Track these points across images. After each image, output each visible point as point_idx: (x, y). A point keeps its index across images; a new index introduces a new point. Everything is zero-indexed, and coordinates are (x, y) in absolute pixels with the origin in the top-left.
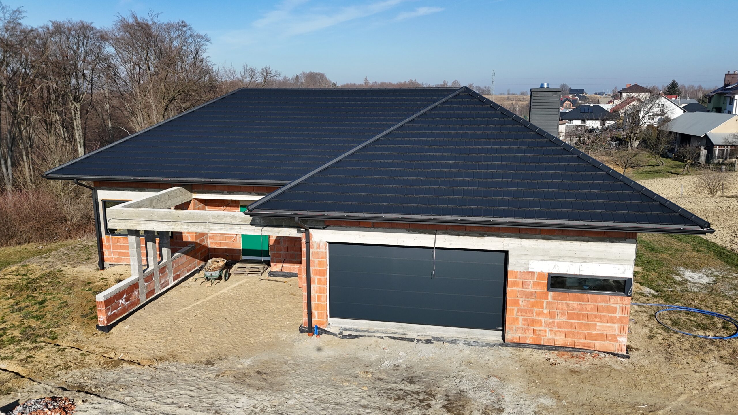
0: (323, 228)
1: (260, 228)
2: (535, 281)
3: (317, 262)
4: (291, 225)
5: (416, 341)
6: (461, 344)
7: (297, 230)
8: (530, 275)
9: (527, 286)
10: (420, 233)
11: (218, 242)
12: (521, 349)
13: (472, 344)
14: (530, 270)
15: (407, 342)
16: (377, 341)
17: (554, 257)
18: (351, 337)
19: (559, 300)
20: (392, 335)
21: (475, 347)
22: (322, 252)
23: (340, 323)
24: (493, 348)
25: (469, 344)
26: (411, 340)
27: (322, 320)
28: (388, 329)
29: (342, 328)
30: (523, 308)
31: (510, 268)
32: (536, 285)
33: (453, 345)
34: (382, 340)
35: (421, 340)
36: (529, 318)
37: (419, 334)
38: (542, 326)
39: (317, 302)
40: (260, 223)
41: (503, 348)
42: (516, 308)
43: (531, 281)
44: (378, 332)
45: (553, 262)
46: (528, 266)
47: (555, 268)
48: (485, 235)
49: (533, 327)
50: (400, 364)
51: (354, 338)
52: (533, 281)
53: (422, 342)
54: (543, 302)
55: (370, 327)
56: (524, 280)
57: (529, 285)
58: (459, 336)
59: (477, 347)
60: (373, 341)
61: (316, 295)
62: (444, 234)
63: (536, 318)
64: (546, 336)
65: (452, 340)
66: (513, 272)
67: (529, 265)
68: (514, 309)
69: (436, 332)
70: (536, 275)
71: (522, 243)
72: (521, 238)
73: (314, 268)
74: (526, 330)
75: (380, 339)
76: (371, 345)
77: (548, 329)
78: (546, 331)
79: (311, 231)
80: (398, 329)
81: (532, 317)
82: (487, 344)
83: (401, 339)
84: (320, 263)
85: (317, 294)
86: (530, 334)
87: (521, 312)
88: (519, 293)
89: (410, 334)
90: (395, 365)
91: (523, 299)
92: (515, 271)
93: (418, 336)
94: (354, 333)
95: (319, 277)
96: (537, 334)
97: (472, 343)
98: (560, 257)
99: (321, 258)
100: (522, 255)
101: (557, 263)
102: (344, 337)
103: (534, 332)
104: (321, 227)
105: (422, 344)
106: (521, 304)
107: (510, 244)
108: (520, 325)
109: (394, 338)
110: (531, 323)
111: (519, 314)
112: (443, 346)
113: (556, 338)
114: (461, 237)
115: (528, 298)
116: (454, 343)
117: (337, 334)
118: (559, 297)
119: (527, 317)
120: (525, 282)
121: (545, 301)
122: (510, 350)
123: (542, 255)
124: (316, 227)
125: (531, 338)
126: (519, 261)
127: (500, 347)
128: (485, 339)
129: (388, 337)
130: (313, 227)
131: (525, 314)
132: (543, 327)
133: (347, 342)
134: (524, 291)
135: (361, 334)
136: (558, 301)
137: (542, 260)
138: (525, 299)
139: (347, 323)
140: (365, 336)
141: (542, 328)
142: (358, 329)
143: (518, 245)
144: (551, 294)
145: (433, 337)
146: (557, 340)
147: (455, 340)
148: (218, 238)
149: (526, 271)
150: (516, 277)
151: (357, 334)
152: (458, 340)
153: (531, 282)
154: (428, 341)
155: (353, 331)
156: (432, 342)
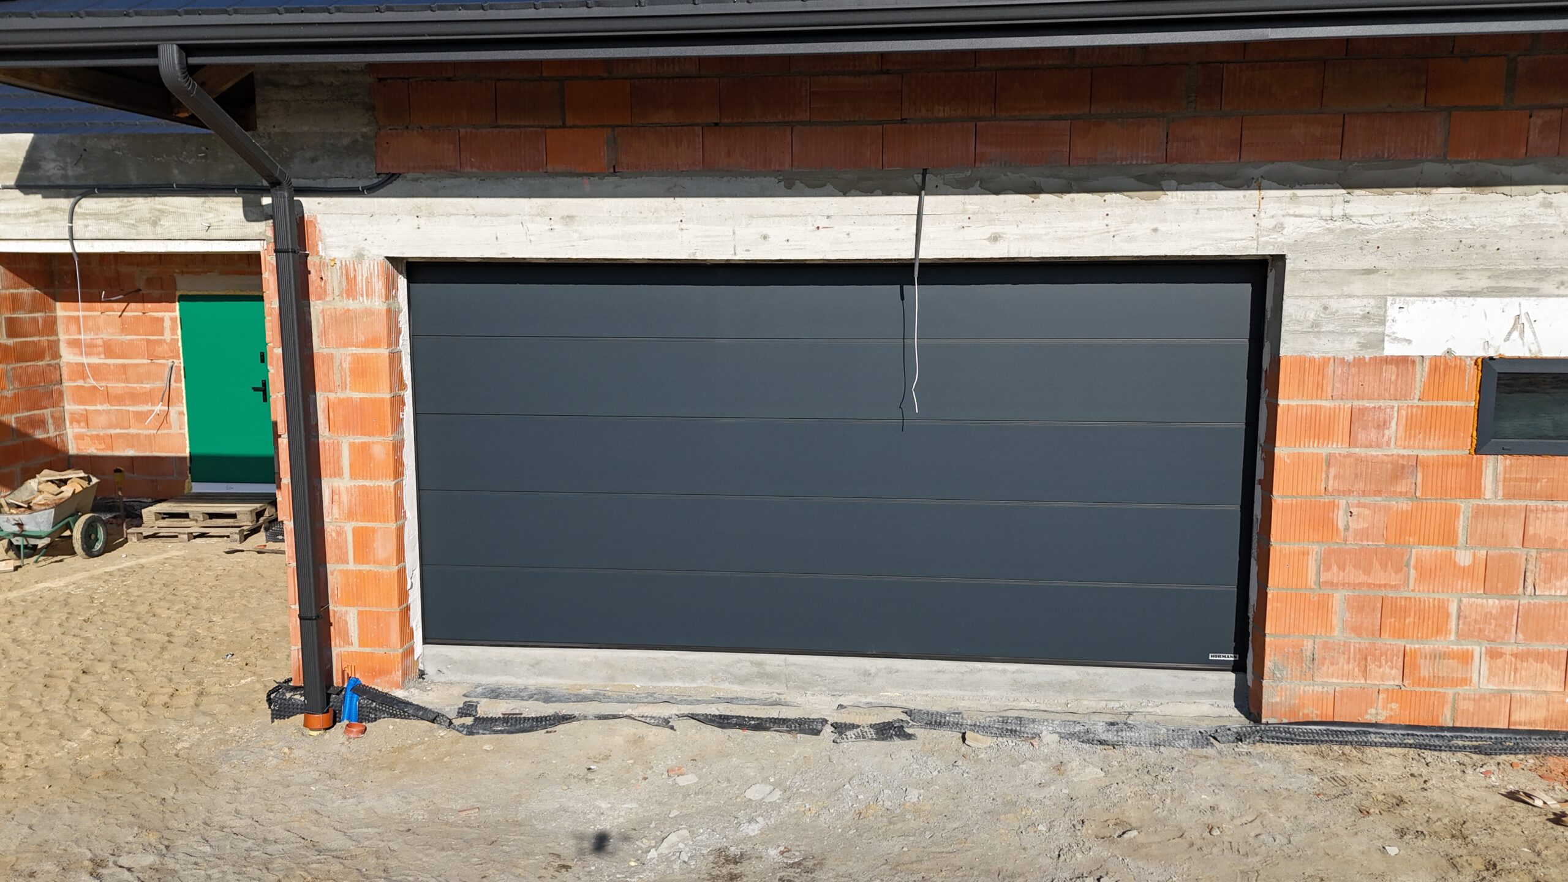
0: (370, 191)
1: (65, 203)
2: (1416, 402)
3: (346, 366)
4: (215, 179)
5: (828, 730)
6: (1049, 738)
7: (245, 205)
8: (1390, 372)
9: (1373, 434)
10: (845, 191)
11: (102, 433)
12: (1347, 749)
13: (1103, 737)
14: (1391, 350)
15: (787, 737)
16: (638, 740)
17: (1513, 274)
18: (515, 724)
19: (1537, 497)
20: (714, 710)
21: (1118, 752)
22: (369, 312)
23: (472, 667)
24: (1210, 751)
25: (1088, 738)
26: (808, 727)
27: (380, 651)
28: (700, 683)
29: (479, 690)
30: (1352, 544)
31: (1290, 346)
32: (1419, 424)
33: (1010, 742)
34: (668, 731)
35: (853, 726)
36: (1382, 593)
37: (842, 701)
38: (1448, 632)
39: (351, 566)
40: (65, 177)
41: (1260, 748)
42: (1315, 550)
43: (1395, 404)
44: (652, 698)
45: (1507, 300)
46: (1380, 329)
47: (1516, 334)
48: (1164, 183)
49: (1401, 643)
50: (747, 847)
51: (531, 730)
52: (1404, 404)
53: (863, 737)
54: (1455, 513)
55: (611, 678)
56: (1356, 403)
57: (1382, 426)
58: (1031, 705)
59: (1130, 749)
60: (619, 740)
61: (349, 527)
62: (964, 187)
63: (1417, 595)
64: (1466, 681)
65: (1005, 721)
66: (1302, 363)
67: (1383, 322)
68: (1305, 553)
69: (923, 687)
70: (1421, 374)
71: (1350, 209)
72: (1344, 187)
73: (332, 396)
74: (1365, 659)
75: (655, 729)
76: (607, 757)
77: (1477, 650)
78: (1465, 658)
79: (310, 205)
80: (743, 680)
81: (1395, 587)
82: (1177, 733)
83: (760, 725)
84: (361, 371)
85: (354, 524)
86: (1388, 676)
87: (1342, 567)
88: (1333, 472)
89: (800, 700)
90: (720, 852)
91: (1353, 500)
92: (1312, 360)
93: (841, 706)
94: (532, 709)
95: (359, 439)
96: (1424, 673)
97: (1100, 730)
98: (1544, 274)
99: (365, 344)
100: (1352, 272)
101: (1528, 305)
102: (485, 724)
103: (1407, 663)
104: (360, 184)
105: (863, 744)
106: (1341, 526)
107: (1290, 223)
108: (1338, 634)
109: (722, 722)
110: (1388, 622)
111: (1334, 574)
112: (964, 748)
113: (1520, 688)
114: (1045, 198)
115: (1379, 493)
116: (1013, 732)
117: (452, 715)
118: (1533, 480)
119: (1371, 593)
120: (1363, 411)
121: (1465, 507)
122: (1296, 756)
123: (1450, 270)
124: (333, 183)
125: (1394, 694)
126: (1334, 304)
127: (1243, 747)
128: (1158, 710)
129: (693, 717)
130: (319, 183)
131: (1363, 578)
132: (1453, 637)
133: (487, 747)
134: (1360, 460)
135: (564, 709)
136: (1532, 504)
137: (1453, 293)
138: (1363, 500)
139: (506, 666)
140: (585, 718)
141: (1449, 642)
142: (554, 692)
143: (1331, 225)
144: (1493, 467)
145: (909, 713)
146: (1525, 702)
147: (1020, 719)
148: (103, 419)
149: (1368, 355)
150: (1319, 390)
151: (549, 710)
152: (1034, 721)
153: (1396, 410)
154: (887, 731)
155: (531, 697)
156: (909, 731)
